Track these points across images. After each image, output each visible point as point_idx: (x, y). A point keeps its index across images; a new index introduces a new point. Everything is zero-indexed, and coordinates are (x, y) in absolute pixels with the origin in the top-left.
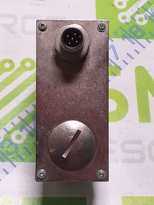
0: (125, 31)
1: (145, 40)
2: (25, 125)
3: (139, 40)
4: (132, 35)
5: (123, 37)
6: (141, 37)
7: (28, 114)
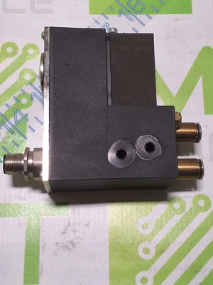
0: (122, 5)
1: (145, 15)
2: (4, 121)
3: (138, 16)
4: (131, 10)
5: (120, 13)
6: (140, 12)
7: (7, 108)
